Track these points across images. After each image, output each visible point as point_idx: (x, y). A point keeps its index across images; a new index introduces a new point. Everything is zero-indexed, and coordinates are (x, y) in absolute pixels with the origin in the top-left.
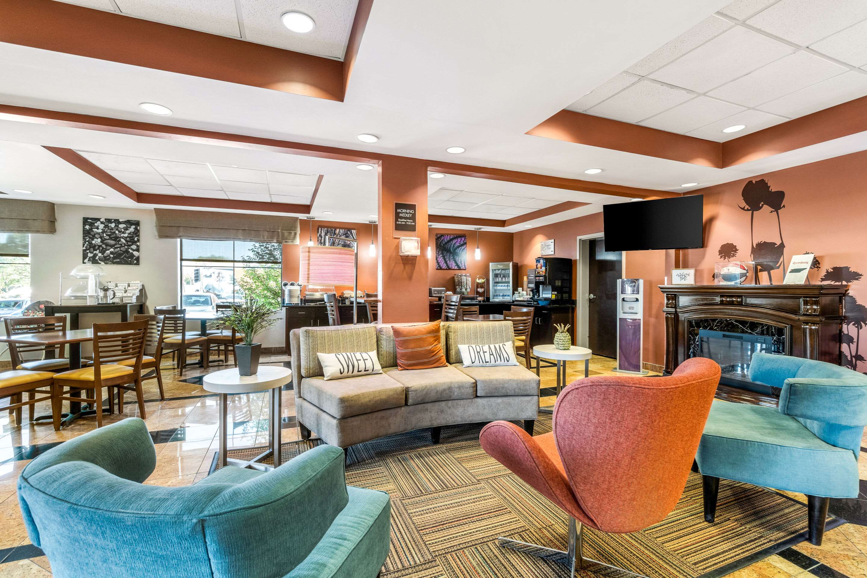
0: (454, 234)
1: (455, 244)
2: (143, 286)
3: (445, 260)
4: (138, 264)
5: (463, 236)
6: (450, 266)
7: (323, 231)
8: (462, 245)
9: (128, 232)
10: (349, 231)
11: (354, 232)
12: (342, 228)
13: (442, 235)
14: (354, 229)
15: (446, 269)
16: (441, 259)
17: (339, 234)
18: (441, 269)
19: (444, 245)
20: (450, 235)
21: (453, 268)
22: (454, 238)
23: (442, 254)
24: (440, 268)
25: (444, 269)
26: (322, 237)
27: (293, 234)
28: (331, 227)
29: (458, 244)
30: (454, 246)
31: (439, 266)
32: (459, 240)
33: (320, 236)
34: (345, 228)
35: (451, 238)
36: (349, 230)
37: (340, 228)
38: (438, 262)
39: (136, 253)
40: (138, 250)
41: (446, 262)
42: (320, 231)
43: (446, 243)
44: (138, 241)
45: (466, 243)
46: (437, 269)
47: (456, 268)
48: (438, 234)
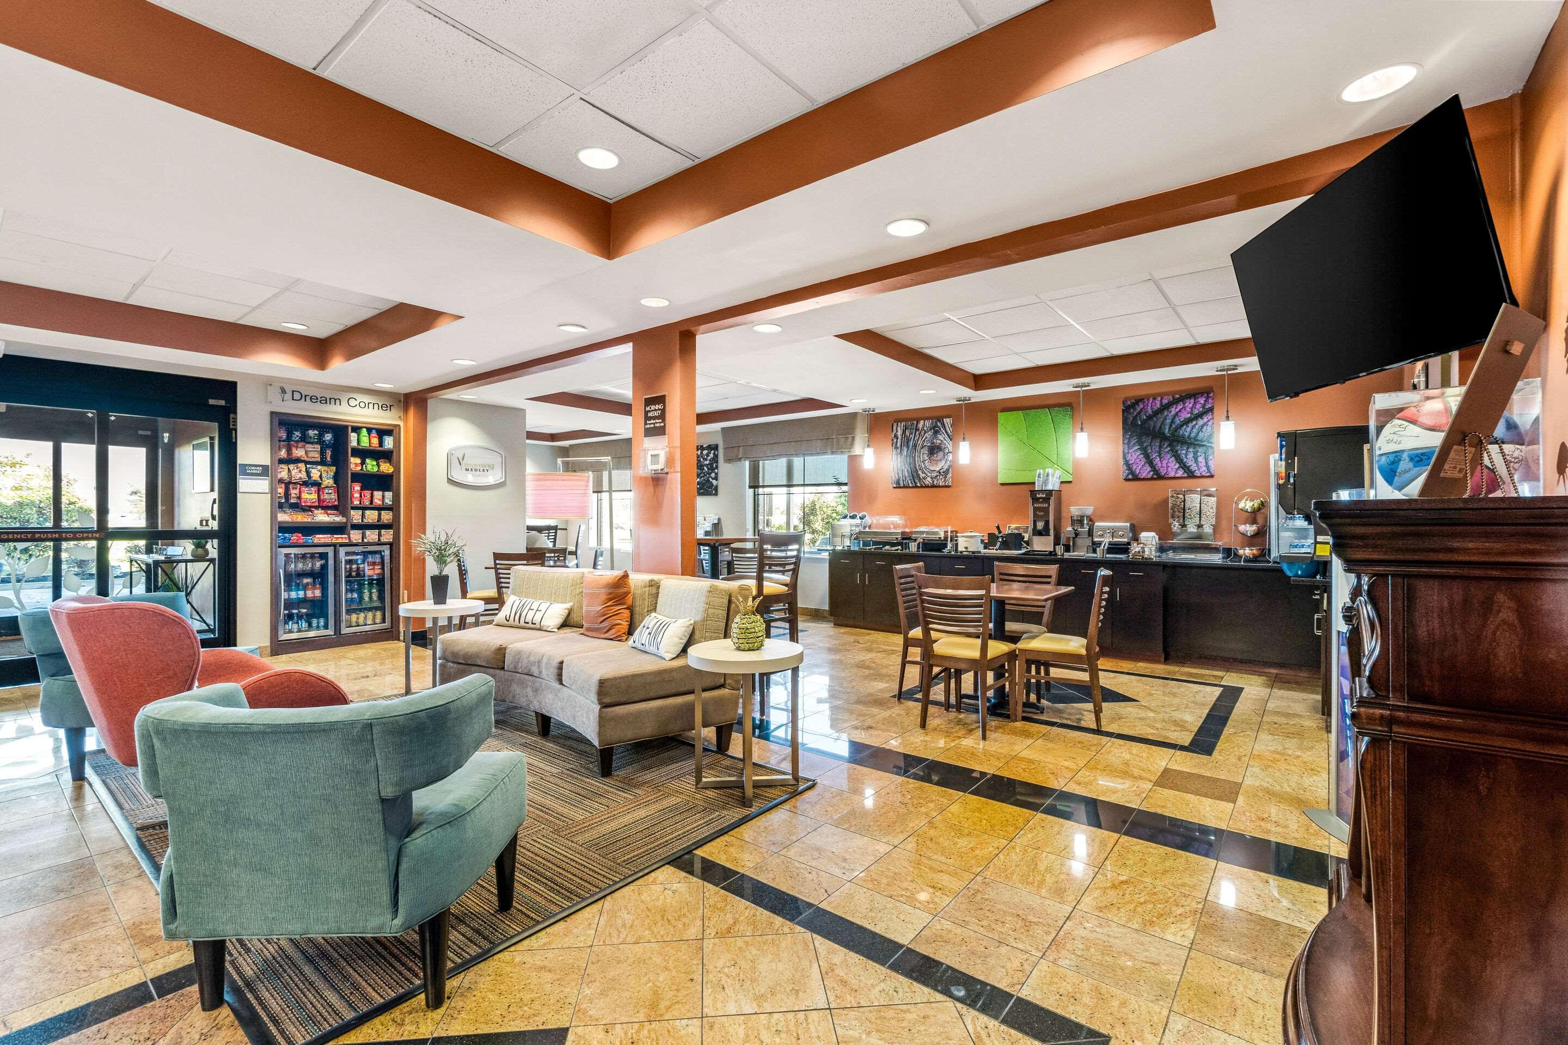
0: (1173, 394)
1: (1177, 414)
2: (719, 519)
3: (1147, 456)
4: (716, 494)
5: (1202, 394)
6: (1163, 472)
7: (899, 428)
8: (1200, 415)
9: (709, 458)
10: (939, 421)
11: (948, 421)
12: (928, 418)
13: (1139, 400)
14: (949, 417)
15: (1152, 479)
16: (1136, 456)
17: (923, 429)
18: (1136, 478)
19: (1144, 422)
20: (1162, 395)
21: (1172, 474)
22: (1175, 402)
23: (1140, 443)
24: (1133, 477)
25: (1144, 479)
26: (897, 438)
27: (850, 440)
28: (911, 420)
29: (1185, 415)
30: (1173, 422)
31: (1132, 473)
32: (1189, 404)
33: (896, 437)
34: (932, 418)
35: (1165, 401)
36: (940, 419)
37: (925, 419)
38: (1127, 464)
39: (714, 482)
40: (716, 478)
41: (1150, 463)
42: (895, 428)
43: (1150, 418)
44: (717, 467)
45: (1211, 410)
46: (1127, 480)
47: (1180, 473)
48: (1130, 398)
